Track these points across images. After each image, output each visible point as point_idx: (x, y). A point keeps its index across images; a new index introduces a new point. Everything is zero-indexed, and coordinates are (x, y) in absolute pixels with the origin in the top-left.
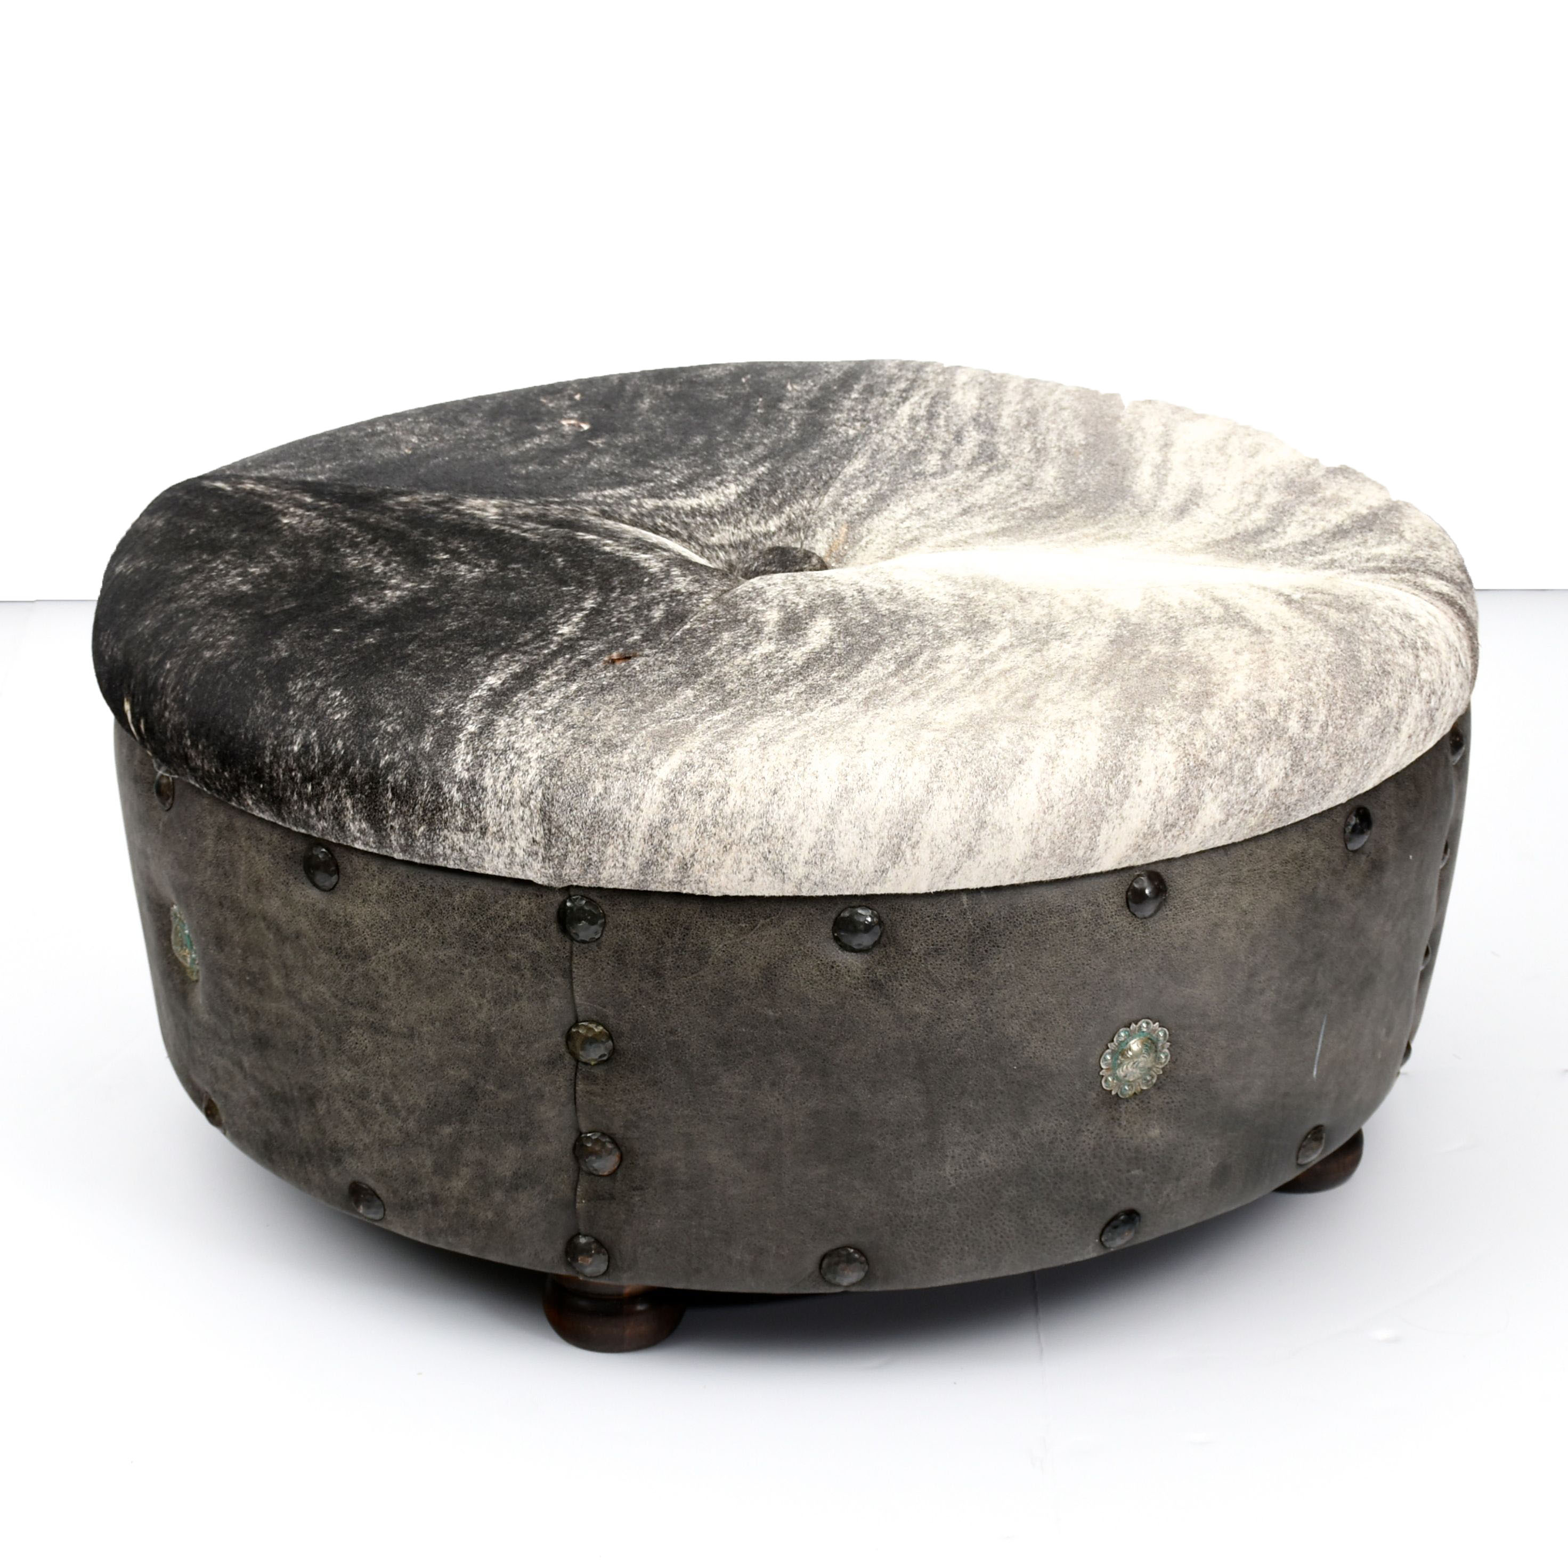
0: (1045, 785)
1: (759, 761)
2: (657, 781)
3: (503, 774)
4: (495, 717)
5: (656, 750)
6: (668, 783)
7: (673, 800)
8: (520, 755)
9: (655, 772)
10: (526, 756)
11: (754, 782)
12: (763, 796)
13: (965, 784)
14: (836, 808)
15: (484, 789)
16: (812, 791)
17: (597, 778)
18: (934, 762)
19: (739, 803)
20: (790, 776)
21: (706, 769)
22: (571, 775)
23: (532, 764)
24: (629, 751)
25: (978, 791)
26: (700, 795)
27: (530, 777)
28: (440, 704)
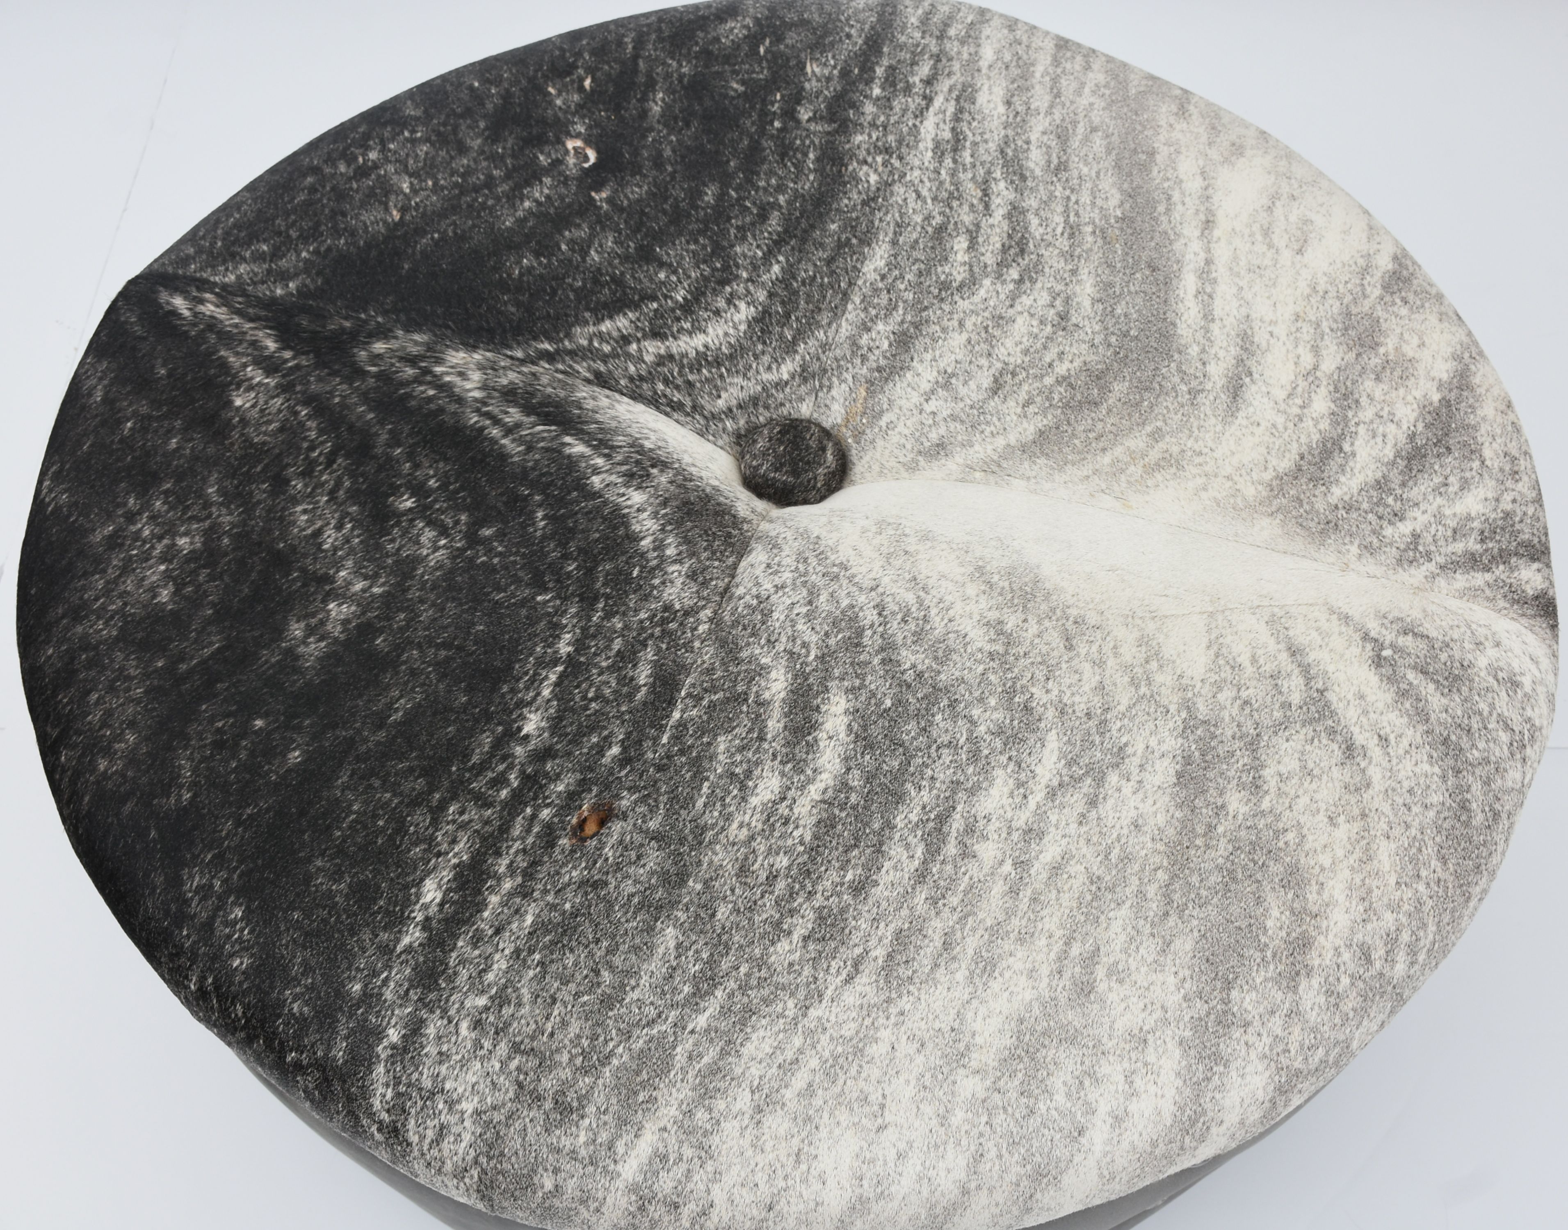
0: (1108, 1159)
1: (750, 1153)
2: (620, 1184)
3: (430, 1134)
4: (424, 1014)
5: (622, 1122)
6: (634, 1189)
7: (642, 1209)
8: (451, 1104)
9: (619, 1168)
10: (458, 1107)
11: (744, 1192)
12: (755, 1212)
13: (1011, 1177)
14: (847, 1220)
15: (409, 1144)
16: (817, 1204)
17: (546, 1170)
18: (973, 1148)
19: (726, 1219)
20: (790, 1182)
21: (683, 1166)
22: (513, 1159)
23: (466, 1124)
24: (587, 1121)
25: (1025, 1183)
26: (677, 1207)
27: (463, 1145)
28: (358, 969)
